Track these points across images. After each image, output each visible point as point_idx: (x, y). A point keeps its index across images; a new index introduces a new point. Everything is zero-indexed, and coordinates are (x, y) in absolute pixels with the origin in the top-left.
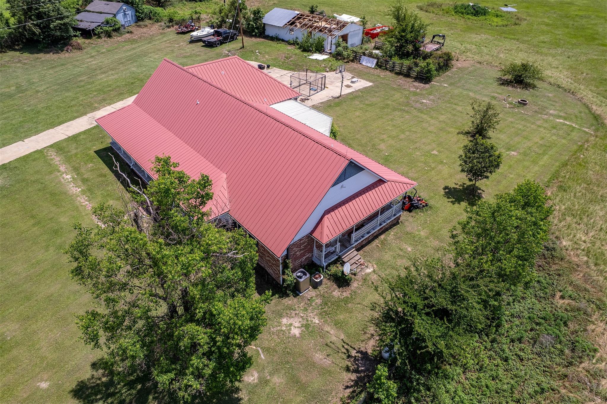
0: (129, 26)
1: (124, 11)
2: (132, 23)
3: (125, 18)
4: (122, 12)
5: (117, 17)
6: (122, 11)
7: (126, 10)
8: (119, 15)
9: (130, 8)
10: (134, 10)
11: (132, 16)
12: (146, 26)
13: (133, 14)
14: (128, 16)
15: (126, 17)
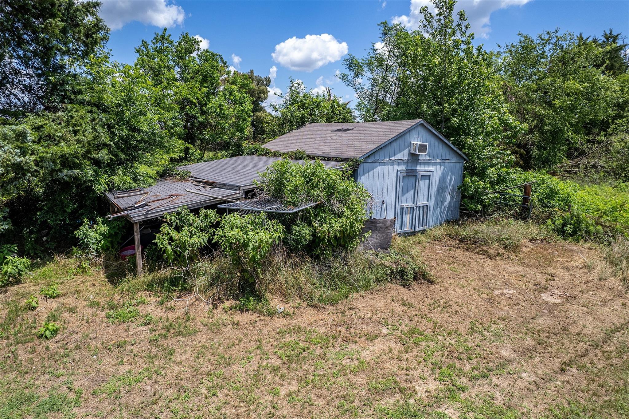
0: (413, 233)
1: (414, 158)
2: (431, 221)
3: (404, 192)
4: (400, 162)
5: (364, 180)
6: (404, 155)
7: (423, 156)
8: (379, 170)
9: (447, 154)
10: (458, 166)
11: (442, 189)
12: (514, 248)
13: (452, 181)
14: (423, 185)
15: (415, 188)
